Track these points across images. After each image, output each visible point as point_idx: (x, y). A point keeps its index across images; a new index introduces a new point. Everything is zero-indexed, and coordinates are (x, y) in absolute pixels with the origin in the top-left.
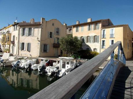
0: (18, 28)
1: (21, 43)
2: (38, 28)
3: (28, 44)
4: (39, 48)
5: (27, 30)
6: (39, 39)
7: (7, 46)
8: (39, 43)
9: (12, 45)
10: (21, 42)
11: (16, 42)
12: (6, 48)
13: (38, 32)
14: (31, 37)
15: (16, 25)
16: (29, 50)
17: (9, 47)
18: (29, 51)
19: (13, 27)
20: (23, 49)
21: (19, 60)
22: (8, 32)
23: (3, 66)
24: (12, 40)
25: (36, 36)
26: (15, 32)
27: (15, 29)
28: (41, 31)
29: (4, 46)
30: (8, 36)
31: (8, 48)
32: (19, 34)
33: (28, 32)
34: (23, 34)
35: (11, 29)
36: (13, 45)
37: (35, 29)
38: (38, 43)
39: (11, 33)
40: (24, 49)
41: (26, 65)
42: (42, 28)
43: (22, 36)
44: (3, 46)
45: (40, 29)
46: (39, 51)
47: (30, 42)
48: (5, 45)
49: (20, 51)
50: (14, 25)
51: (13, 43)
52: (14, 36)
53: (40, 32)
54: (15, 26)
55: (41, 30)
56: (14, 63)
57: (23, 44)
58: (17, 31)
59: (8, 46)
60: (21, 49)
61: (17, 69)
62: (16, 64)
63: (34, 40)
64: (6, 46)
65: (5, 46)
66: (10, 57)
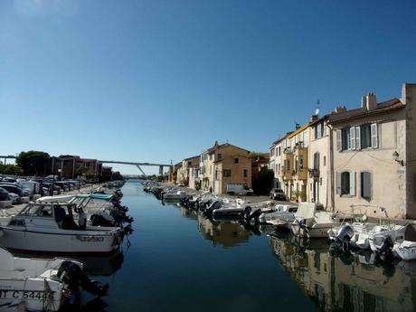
0: (327, 130)
1: (340, 172)
2: (393, 120)
3: (362, 174)
4: (404, 187)
5: (355, 133)
6: (403, 157)
7: (297, 184)
8: (404, 169)
9: (311, 180)
10: (339, 170)
11: (324, 171)
12: (295, 188)
13: (396, 133)
14: (372, 153)
15: (321, 121)
16: (366, 194)
17: (304, 187)
18: (368, 199)
19: (313, 130)
20: (345, 190)
21: (347, 224)
22: (299, 145)
23: (305, 237)
24: (311, 166)
25: (387, 147)
26: (318, 144)
27: (319, 135)
28: (407, 129)
29: (289, 183)
30: (300, 155)
31: (300, 190)
32: (332, 149)
33: (359, 138)
34: (345, 147)
35: (307, 135)
36: (315, 181)
37: (383, 125)
38: (399, 172)
39: (306, 146)
40: (349, 192)
41: (375, 241)
42: (409, 119)
43: (341, 151)
44: (287, 185)
45: (402, 124)
46: (405, 198)
47: (368, 167)
48: (292, 181)
49: (337, 196)
50: (314, 125)
51: (315, 173)
52: (317, 156)
53: (404, 131)
54: (319, 127)
55: (407, 125)
56: (334, 230)
57: (346, 175)
58: (326, 140)
59: (301, 183)
60: (340, 191)
61: (346, 250)
62: (342, 233)
63: (381, 160)
64: (295, 183)
65: (292, 185)
66: (317, 214)
